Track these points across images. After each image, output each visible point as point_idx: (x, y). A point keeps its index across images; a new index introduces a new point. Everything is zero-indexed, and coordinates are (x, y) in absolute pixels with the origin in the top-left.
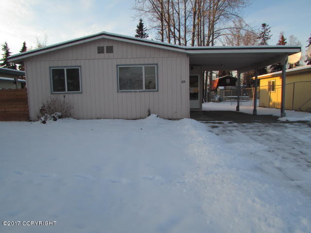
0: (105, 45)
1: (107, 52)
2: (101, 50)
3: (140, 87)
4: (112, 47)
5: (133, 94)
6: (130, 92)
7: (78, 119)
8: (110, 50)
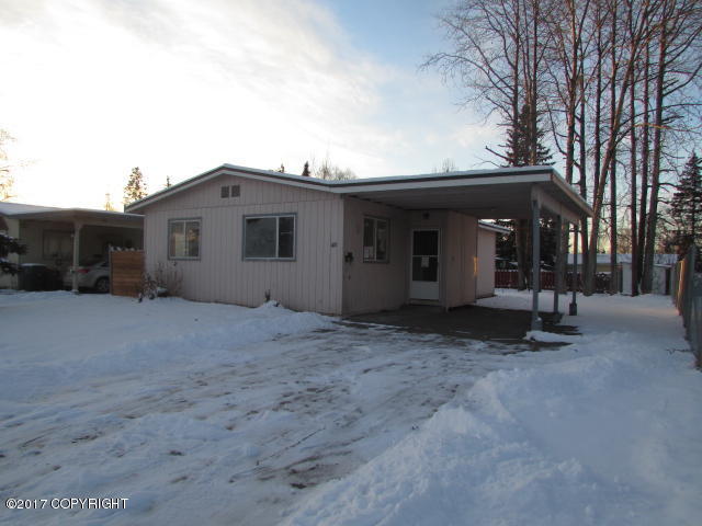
0: (230, 184)
1: (233, 196)
2: (225, 194)
3: (272, 253)
4: (239, 187)
5: (262, 264)
6: (265, 261)
7: (195, 301)
8: (236, 191)
